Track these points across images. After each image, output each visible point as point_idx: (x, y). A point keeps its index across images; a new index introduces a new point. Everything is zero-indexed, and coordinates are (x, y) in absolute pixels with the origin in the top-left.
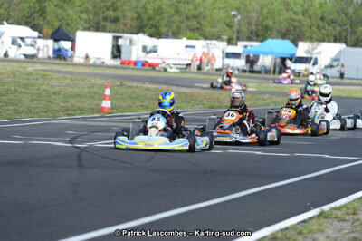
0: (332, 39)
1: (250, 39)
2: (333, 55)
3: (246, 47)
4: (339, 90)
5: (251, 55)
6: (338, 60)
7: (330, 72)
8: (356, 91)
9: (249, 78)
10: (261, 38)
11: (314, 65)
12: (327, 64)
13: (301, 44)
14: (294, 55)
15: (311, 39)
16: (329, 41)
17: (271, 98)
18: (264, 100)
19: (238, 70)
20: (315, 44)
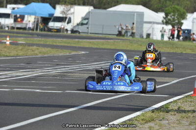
0: (81, 2)
1: (16, 3)
2: (83, 15)
3: (14, 9)
4: (90, 43)
5: (18, 16)
6: (87, 19)
7: (81, 29)
8: (103, 44)
9: (17, 33)
10: (25, 2)
11: (68, 23)
12: (78, 22)
13: (58, 7)
14: (53, 14)
15: (65, 3)
16: (79, 5)
17: (38, 49)
18: (33, 51)
19: (8, 27)
20: (69, 6)
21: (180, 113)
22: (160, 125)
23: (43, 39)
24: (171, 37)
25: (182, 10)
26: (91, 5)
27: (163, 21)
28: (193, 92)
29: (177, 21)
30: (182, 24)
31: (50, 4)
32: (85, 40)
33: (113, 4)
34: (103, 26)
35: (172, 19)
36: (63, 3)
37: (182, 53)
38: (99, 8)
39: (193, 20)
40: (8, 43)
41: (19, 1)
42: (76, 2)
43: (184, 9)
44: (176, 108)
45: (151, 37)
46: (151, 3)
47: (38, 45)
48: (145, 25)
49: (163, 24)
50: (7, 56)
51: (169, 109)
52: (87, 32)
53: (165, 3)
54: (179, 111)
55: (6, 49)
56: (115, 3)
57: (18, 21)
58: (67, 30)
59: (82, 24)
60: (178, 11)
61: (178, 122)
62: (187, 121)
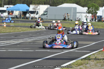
0: (43, 3)
1: (9, 4)
2: (45, 10)
3: (8, 7)
5: (10, 11)
6: (47, 12)
7: (44, 17)
10: (14, 4)
11: (37, 14)
12: (42, 14)
13: (31, 6)
14: (29, 10)
15: (35, 4)
16: (42, 4)
17: (21, 28)
18: (18, 29)
19: (5, 17)
20: (37, 5)
21: (96, 60)
22: (86, 67)
23: (23, 23)
24: (91, 20)
25: (97, 5)
26: (49, 4)
27: (87, 12)
28: (103, 49)
29: (94, 12)
30: (97, 13)
31: (27, 5)
32: (46, 23)
33: (60, 3)
34: (55, 15)
35: (91, 11)
36: (34, 3)
37: (97, 28)
38: (53, 6)
39: (103, 11)
40: (5, 26)
41: (10, 3)
42: (41, 3)
43: (98, 5)
44: (94, 58)
45: (81, 20)
46: (81, 2)
47: (21, 26)
48: (77, 14)
49: (87, 13)
50: (4, 33)
51: (90, 58)
52: (47, 19)
53: (87, 2)
54: (96, 59)
55: (4, 29)
56: (61, 3)
57: (10, 14)
58: (36, 18)
59: (44, 15)
60: (95, 6)
61: (95, 65)
62: (100, 64)
